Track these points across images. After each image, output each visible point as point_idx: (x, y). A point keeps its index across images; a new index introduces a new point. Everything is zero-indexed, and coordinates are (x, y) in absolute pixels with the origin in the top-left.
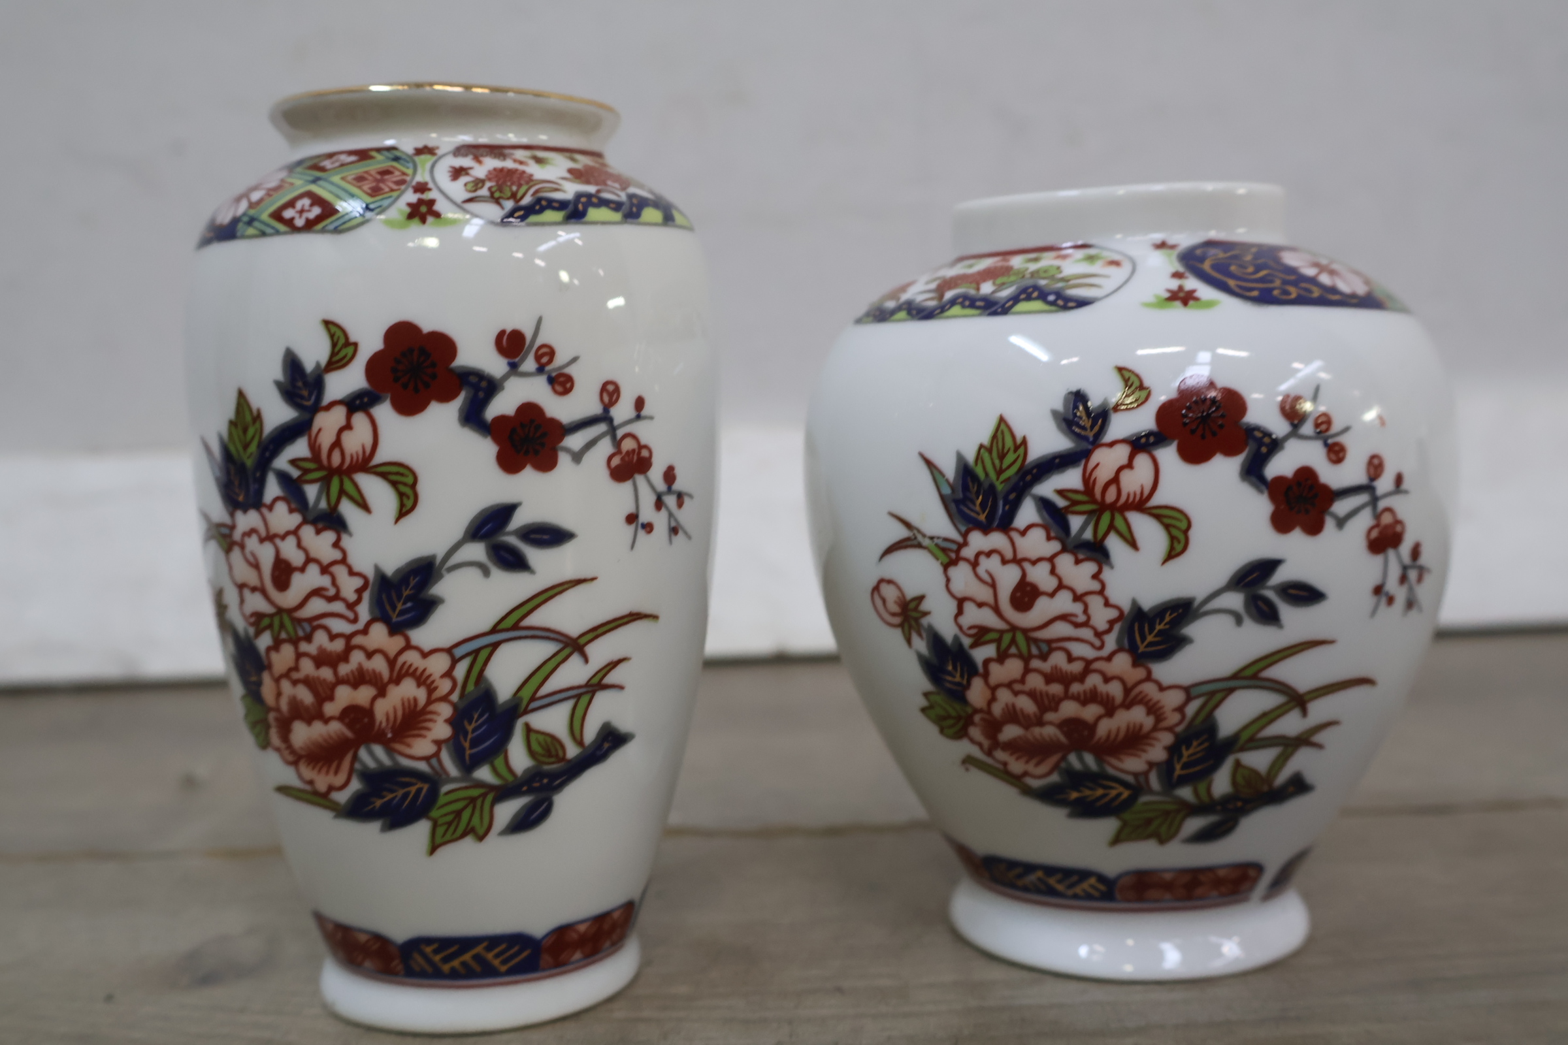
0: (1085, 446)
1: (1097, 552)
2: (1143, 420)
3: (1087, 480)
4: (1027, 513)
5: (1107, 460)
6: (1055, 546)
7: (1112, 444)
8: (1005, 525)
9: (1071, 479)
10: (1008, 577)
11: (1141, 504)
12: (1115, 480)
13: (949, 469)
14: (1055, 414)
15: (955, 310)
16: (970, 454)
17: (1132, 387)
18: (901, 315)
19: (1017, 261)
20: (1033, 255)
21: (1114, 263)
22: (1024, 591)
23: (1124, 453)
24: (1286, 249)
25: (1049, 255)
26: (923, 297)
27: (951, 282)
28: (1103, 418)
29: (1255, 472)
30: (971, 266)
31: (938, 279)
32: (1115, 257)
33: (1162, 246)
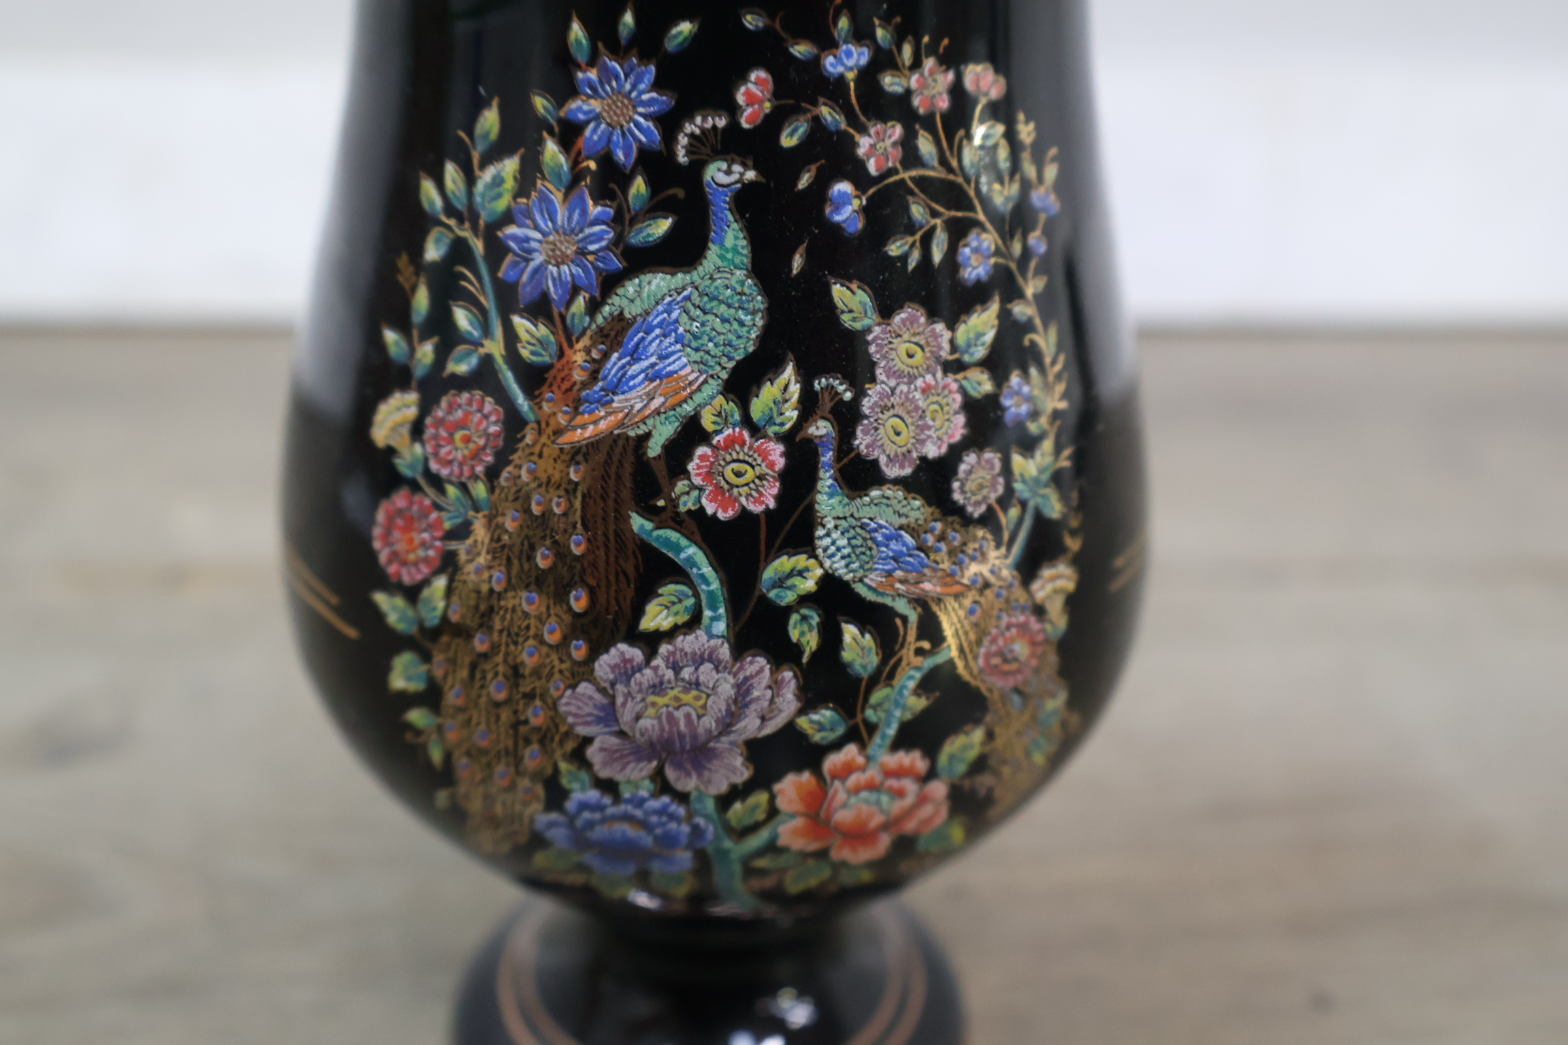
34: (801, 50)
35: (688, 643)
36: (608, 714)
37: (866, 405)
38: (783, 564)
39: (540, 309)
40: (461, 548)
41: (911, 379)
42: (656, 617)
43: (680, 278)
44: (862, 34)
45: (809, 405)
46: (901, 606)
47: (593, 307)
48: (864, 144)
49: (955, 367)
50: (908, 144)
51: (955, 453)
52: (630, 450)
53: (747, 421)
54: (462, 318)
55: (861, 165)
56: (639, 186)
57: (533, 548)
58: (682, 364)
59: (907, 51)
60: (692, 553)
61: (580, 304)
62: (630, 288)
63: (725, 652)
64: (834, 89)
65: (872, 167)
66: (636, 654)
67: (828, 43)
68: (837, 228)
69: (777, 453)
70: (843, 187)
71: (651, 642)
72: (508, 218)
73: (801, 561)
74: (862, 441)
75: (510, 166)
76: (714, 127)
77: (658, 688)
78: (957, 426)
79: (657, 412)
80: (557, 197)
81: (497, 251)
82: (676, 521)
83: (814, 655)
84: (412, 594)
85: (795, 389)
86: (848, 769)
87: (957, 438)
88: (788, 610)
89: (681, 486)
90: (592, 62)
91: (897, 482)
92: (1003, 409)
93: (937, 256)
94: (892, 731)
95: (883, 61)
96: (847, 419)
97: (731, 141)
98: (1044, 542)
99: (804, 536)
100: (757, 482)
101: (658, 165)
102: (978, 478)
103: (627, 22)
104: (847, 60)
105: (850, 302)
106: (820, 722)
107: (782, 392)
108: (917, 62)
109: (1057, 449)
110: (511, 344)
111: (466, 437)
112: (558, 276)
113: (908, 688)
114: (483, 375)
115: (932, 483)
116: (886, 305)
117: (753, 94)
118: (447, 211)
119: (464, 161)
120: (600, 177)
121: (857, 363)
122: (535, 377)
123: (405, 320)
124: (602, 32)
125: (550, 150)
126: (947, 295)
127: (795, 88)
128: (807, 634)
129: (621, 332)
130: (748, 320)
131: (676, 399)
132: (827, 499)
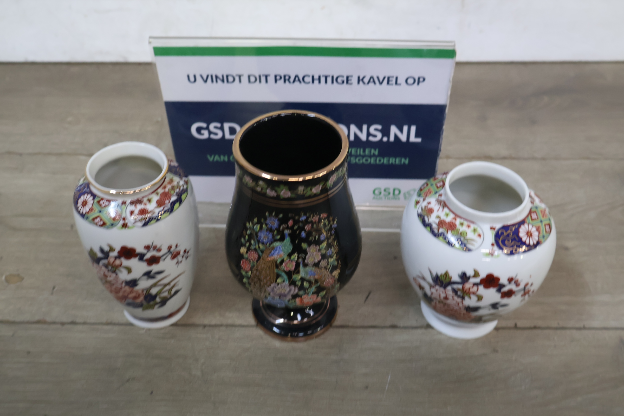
0: (464, 282)
1: (463, 298)
2: (477, 280)
3: (463, 288)
4: (449, 288)
5: (467, 286)
6: (454, 295)
7: (469, 283)
9: (460, 286)
10: (443, 295)
11: (474, 293)
12: (469, 289)
13: (434, 274)
14: (459, 275)
15: (441, 238)
16: (439, 274)
17: (476, 274)
18: (429, 229)
19: (458, 222)
20: (462, 221)
21: (480, 236)
22: (446, 298)
23: (472, 285)
24: (523, 222)
25: (466, 223)
26: (434, 226)
27: (441, 223)
28: (469, 278)
29: (499, 291)
30: (447, 215)
31: (438, 217)
32: (480, 232)
33: (492, 228)
34: (297, 218)
35: (284, 284)
36: (273, 290)
37: (307, 257)
38: (296, 276)
39: (263, 244)
40: (253, 269)
41: (313, 253)
42: (279, 280)
43: (281, 243)
44: (305, 214)
45: (298, 258)
46: (312, 280)
47: (270, 245)
48: (306, 227)
49: (320, 250)
50: (312, 226)
51: (319, 262)
52: (275, 262)
53: (290, 259)
54: (252, 242)
56: (275, 232)
57: (262, 271)
58: (282, 253)
59: (312, 215)
60: (283, 274)
61: (268, 244)
62: (275, 243)
63: (288, 285)
64: (302, 222)
65: (307, 230)
66: (276, 285)
67: (300, 216)
68: (302, 237)
69: (294, 264)
70: (303, 232)
71: (278, 284)
72: (258, 232)
73: (298, 275)
74: (306, 261)
75: (259, 226)
76: (285, 227)
77: (279, 289)
79: (278, 258)
80: (265, 231)
81: (257, 236)
82: (281, 270)
83: (300, 286)
84: (247, 272)
85: (297, 256)
86: (306, 297)
87: (320, 259)
88: (296, 281)
89: (282, 267)
90: (269, 217)
91: (311, 266)
92: (327, 254)
93: (317, 238)
94: (312, 293)
95: (308, 218)
96: (304, 259)
97: (288, 228)
98: (334, 268)
99: (298, 272)
100: (292, 267)
101: (278, 230)
102: (323, 263)
103: (274, 214)
104: (303, 218)
105: (304, 245)
106: (301, 293)
107: (295, 256)
108: (313, 216)
109: (336, 256)
110: (259, 247)
111: (253, 256)
112: (265, 240)
113: (313, 289)
114: (255, 250)
115: (317, 265)
116: (309, 245)
117: (290, 223)
118: (250, 228)
119: (252, 223)
120: (270, 230)
121: (305, 252)
122: (262, 252)
123: (245, 238)
124: (270, 214)
125: (264, 226)
126: (318, 242)
127: (296, 222)
128: (299, 283)
129: (273, 248)
130: (290, 249)
131: (281, 256)
132: (301, 268)
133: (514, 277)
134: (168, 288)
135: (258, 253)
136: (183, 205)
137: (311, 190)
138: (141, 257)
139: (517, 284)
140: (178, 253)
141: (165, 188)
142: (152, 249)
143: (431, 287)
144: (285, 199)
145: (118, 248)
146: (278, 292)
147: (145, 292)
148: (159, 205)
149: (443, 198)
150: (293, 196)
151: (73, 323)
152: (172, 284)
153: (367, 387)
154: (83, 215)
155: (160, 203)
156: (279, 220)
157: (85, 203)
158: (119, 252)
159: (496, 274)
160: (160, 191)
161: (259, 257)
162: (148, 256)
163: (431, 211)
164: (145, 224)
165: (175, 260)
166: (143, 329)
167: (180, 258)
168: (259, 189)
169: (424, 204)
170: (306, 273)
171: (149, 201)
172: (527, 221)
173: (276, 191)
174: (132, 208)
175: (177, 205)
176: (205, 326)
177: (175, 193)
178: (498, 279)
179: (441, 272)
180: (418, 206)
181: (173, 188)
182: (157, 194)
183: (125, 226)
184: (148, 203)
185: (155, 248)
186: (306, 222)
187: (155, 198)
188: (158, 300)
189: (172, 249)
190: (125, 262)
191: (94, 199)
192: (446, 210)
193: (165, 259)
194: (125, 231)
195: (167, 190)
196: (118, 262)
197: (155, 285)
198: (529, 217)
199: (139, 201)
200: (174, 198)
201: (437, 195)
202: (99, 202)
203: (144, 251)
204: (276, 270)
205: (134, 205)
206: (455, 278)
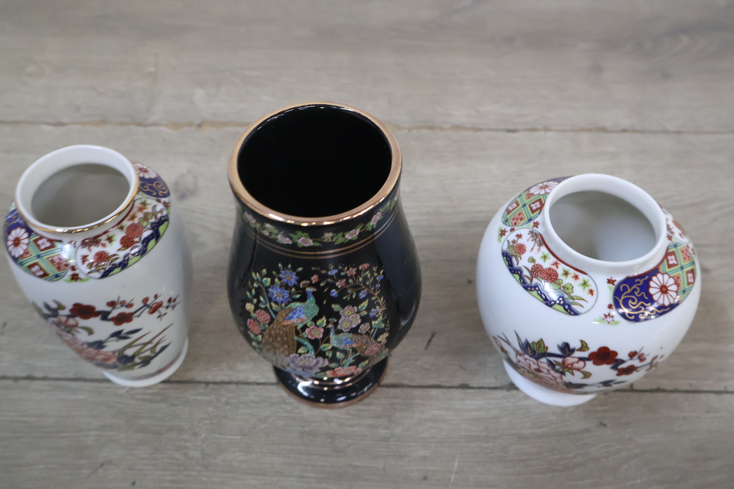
0: (565, 355)
1: (563, 373)
2: (585, 354)
3: (564, 362)
4: (544, 360)
5: (570, 360)
6: (550, 368)
7: (573, 357)
8: (537, 359)
9: (560, 360)
10: (534, 366)
11: (578, 370)
12: (572, 364)
13: (523, 340)
14: (558, 346)
15: (535, 293)
16: (530, 342)
17: (584, 346)
18: (517, 277)
19: (561, 269)
20: (567, 268)
21: (591, 292)
22: (539, 370)
23: (576, 360)
24: (654, 272)
25: (572, 271)
26: (526, 273)
27: (536, 271)
28: (573, 351)
29: (615, 368)
30: (545, 257)
31: (532, 260)
32: (593, 288)
33: (610, 281)
34: (324, 272)
35: (308, 355)
36: (293, 361)
37: (340, 322)
38: (324, 345)
39: (276, 303)
40: (264, 333)
41: (349, 316)
42: (300, 351)
43: (302, 304)
44: (336, 267)
45: (328, 323)
46: (348, 349)
47: (286, 305)
48: (337, 284)
49: (358, 312)
50: (347, 282)
51: (358, 326)
52: (294, 327)
53: (316, 325)
54: (262, 299)
55: (337, 287)
56: (293, 290)
57: (277, 338)
59: (346, 268)
60: (307, 343)
61: (283, 304)
62: (293, 304)
63: (314, 357)
64: (332, 277)
65: (339, 287)
66: (298, 355)
67: (328, 270)
68: (333, 297)
69: (322, 330)
70: (333, 290)
71: (300, 354)
72: (269, 287)
73: (328, 345)
74: (339, 327)
75: (269, 280)
76: (307, 283)
77: (302, 360)
78: (360, 321)
79: (299, 323)
80: (278, 288)
81: (268, 292)
82: (304, 338)
83: (331, 358)
84: (256, 335)
85: (325, 321)
86: (339, 370)
87: (359, 323)
88: (325, 352)
89: (304, 334)
90: (283, 270)
91: (346, 332)
92: (370, 316)
93: (354, 297)
94: (348, 364)
95: (340, 271)
96: (336, 324)
97: (311, 285)
98: (380, 332)
99: (328, 341)
100: (319, 334)
101: (297, 287)
102: (364, 328)
103: (290, 266)
104: (333, 272)
105: (336, 307)
106: (333, 365)
107: (323, 321)
108: (348, 269)
109: (383, 317)
110: (271, 306)
111: (264, 317)
112: (279, 299)
113: (351, 359)
114: (266, 309)
115: (354, 331)
116: (343, 307)
117: (314, 278)
118: (257, 280)
119: (260, 274)
120: (286, 287)
121: (337, 316)
122: (276, 313)
123: (251, 292)
124: (285, 266)
125: (276, 280)
126: (356, 302)
127: (322, 277)
128: (330, 354)
129: (291, 310)
130: (316, 311)
131: (302, 321)
132: (332, 336)
133: (638, 350)
134: (149, 346)
135: (270, 314)
136: (162, 241)
137: (343, 236)
138: (104, 316)
139: (642, 358)
140: (160, 305)
141: (133, 218)
142: (118, 306)
143: (518, 353)
144: (304, 249)
145: (69, 306)
146: (301, 364)
147: (117, 354)
148: (124, 246)
149: (540, 230)
150: (317, 244)
151: (30, 378)
152: (155, 341)
153: (425, 478)
154: (15, 259)
155: (126, 243)
156: (298, 274)
157: (17, 242)
158: (71, 310)
159: (612, 348)
160: (127, 223)
161: (272, 320)
162: (115, 313)
163: (521, 249)
164: (105, 275)
165: (156, 314)
166: (124, 387)
167: (162, 310)
168: (266, 233)
169: (512, 237)
170: (340, 341)
171: (110, 239)
172: (661, 269)
173: (291, 238)
174: (84, 251)
175: (152, 242)
176: (208, 383)
177: (149, 226)
178: (615, 354)
179: (533, 338)
180: (504, 237)
181: (146, 218)
182: (122, 228)
183: (75, 277)
184: (107, 242)
185: (123, 304)
186: (339, 277)
187: (119, 235)
188: (137, 360)
189: (149, 303)
190: (82, 322)
191: (29, 237)
192: (544, 249)
193: (139, 316)
194: (75, 284)
195: (136, 221)
196: (72, 322)
197: (130, 346)
198: (665, 261)
199: (95, 241)
200: (146, 234)
201: (532, 224)
202: (36, 241)
203: (109, 309)
204: (296, 338)
205: (87, 248)
206: (553, 349)
